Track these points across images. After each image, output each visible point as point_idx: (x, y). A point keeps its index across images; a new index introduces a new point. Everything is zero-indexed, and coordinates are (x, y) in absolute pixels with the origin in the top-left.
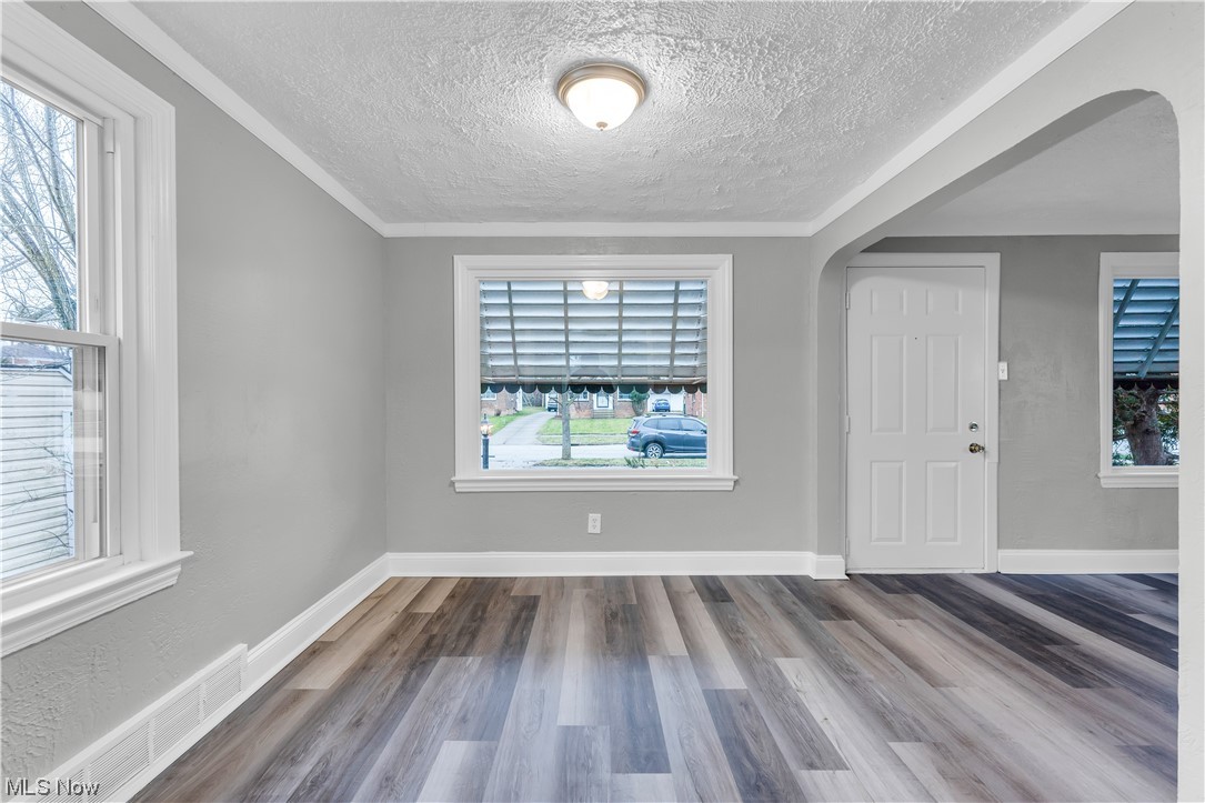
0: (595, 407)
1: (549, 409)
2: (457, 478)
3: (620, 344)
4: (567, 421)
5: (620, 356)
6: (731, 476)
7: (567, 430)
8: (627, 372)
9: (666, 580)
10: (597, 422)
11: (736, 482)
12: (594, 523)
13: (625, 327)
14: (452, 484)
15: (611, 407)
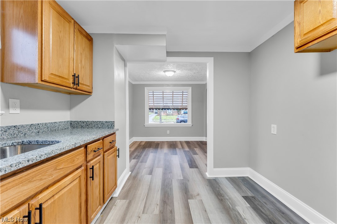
0: (168, 113)
1: (155, 113)
2: (145, 124)
3: (173, 101)
4: (161, 116)
5: (173, 103)
6: (191, 124)
7: (161, 118)
8: (174, 106)
9: (180, 141)
10: (168, 116)
11: (192, 125)
12: (168, 132)
13: (174, 98)
14: (144, 125)
15: (172, 112)
